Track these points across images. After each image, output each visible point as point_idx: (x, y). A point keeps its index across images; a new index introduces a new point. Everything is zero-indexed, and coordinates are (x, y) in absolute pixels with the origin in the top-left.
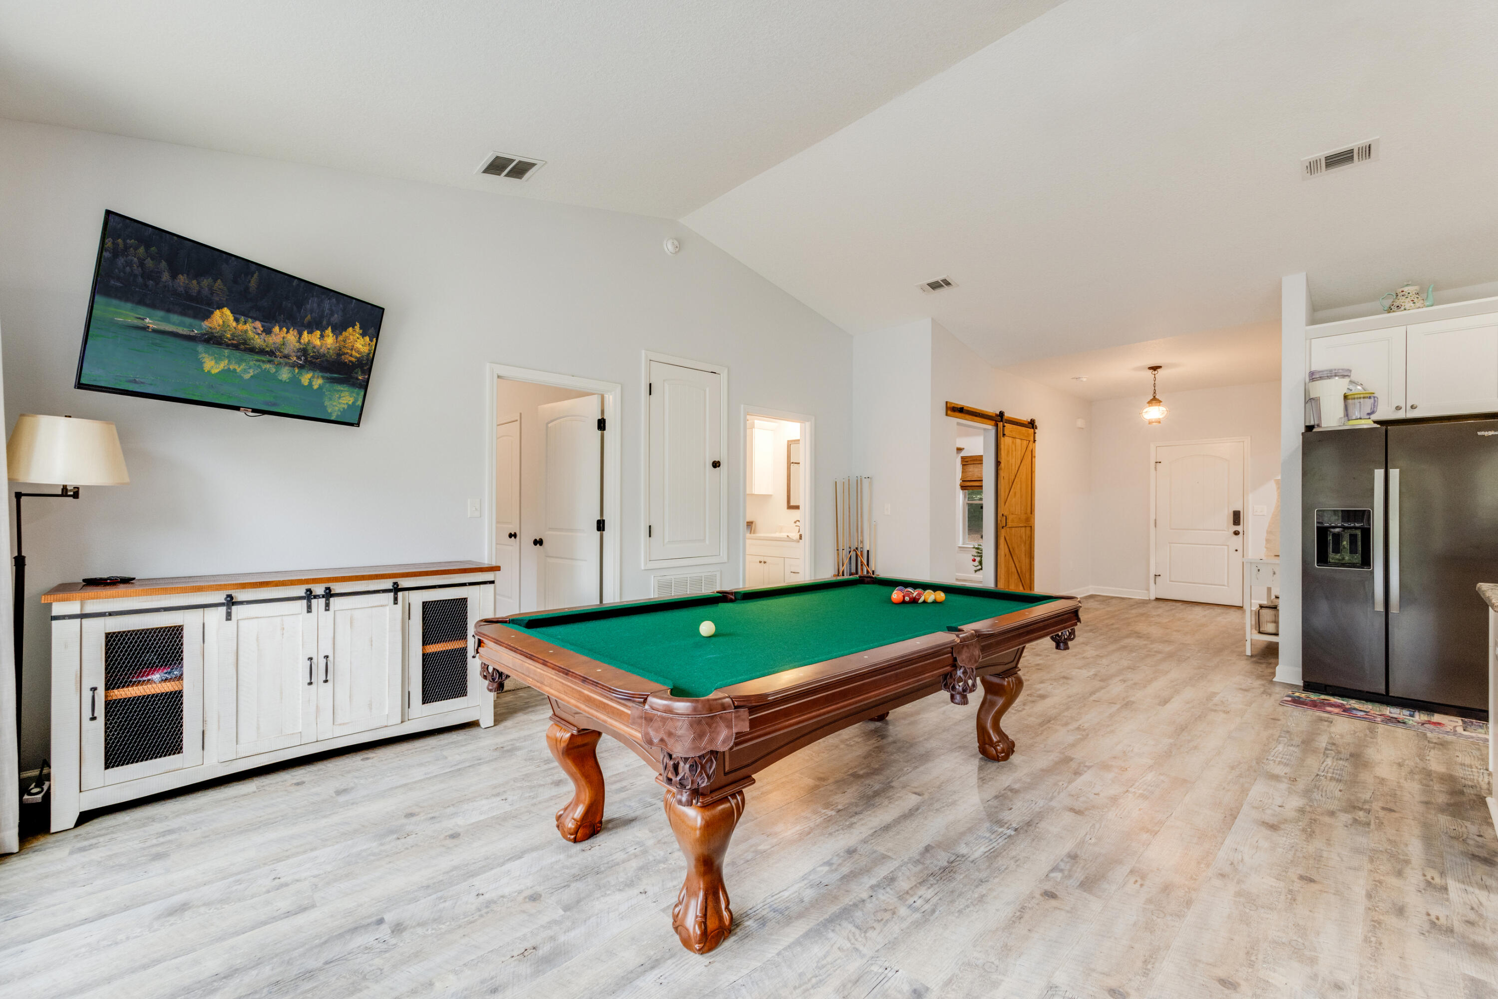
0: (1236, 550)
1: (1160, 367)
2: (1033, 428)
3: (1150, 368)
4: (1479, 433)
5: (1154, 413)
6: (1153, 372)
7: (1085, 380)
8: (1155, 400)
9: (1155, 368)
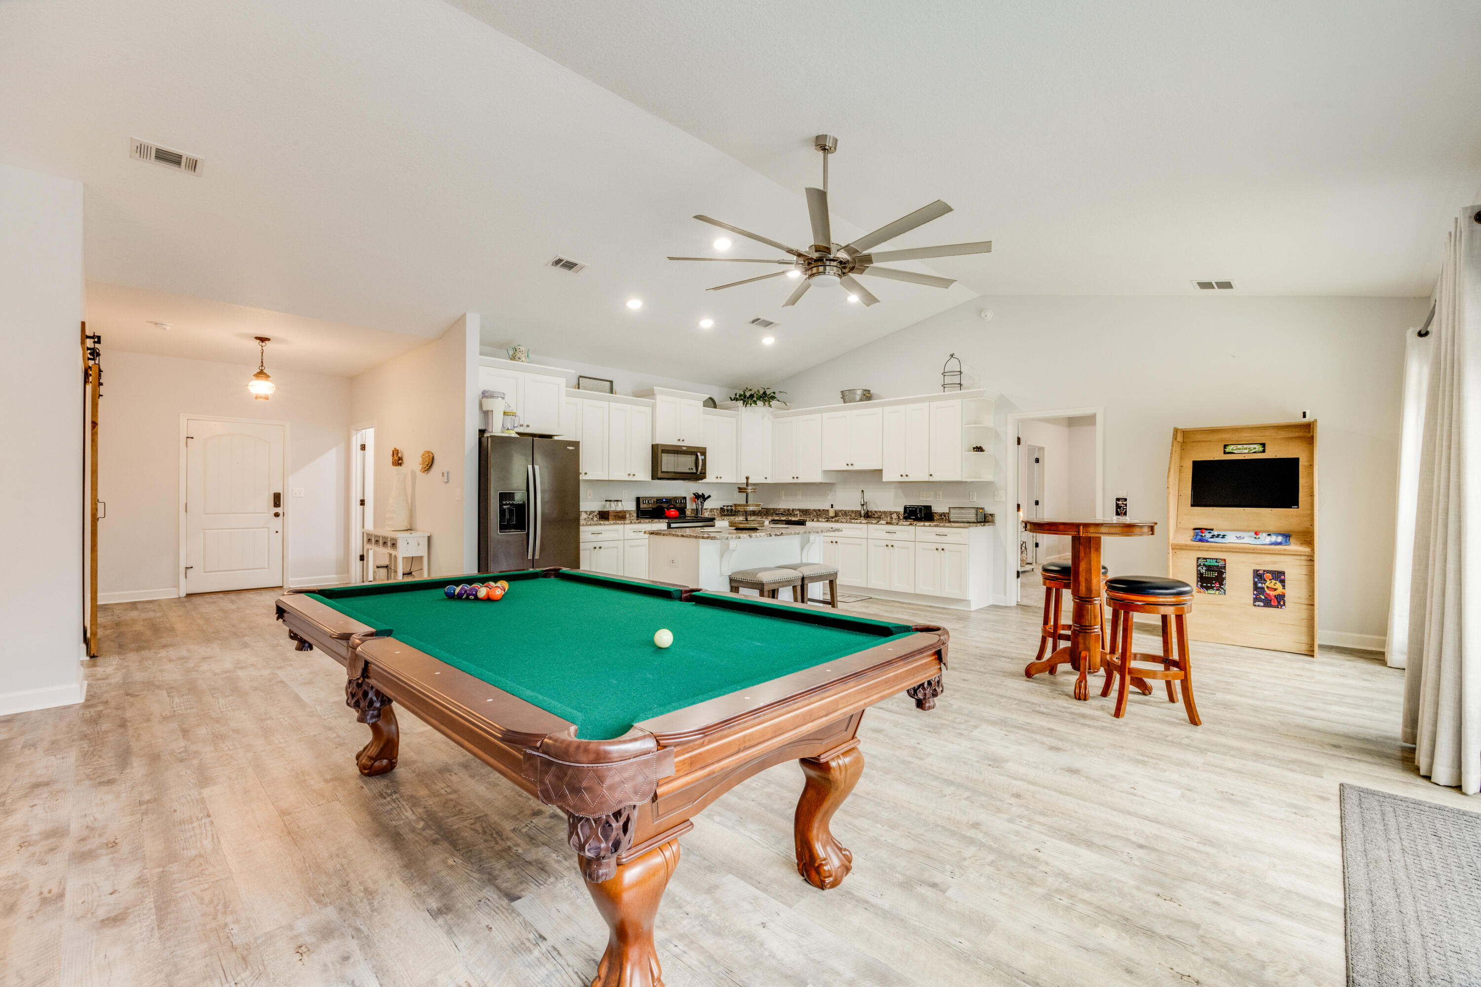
0: (277, 532)
1: (268, 339)
4: (568, 448)
5: (261, 388)
6: (261, 343)
8: (261, 374)
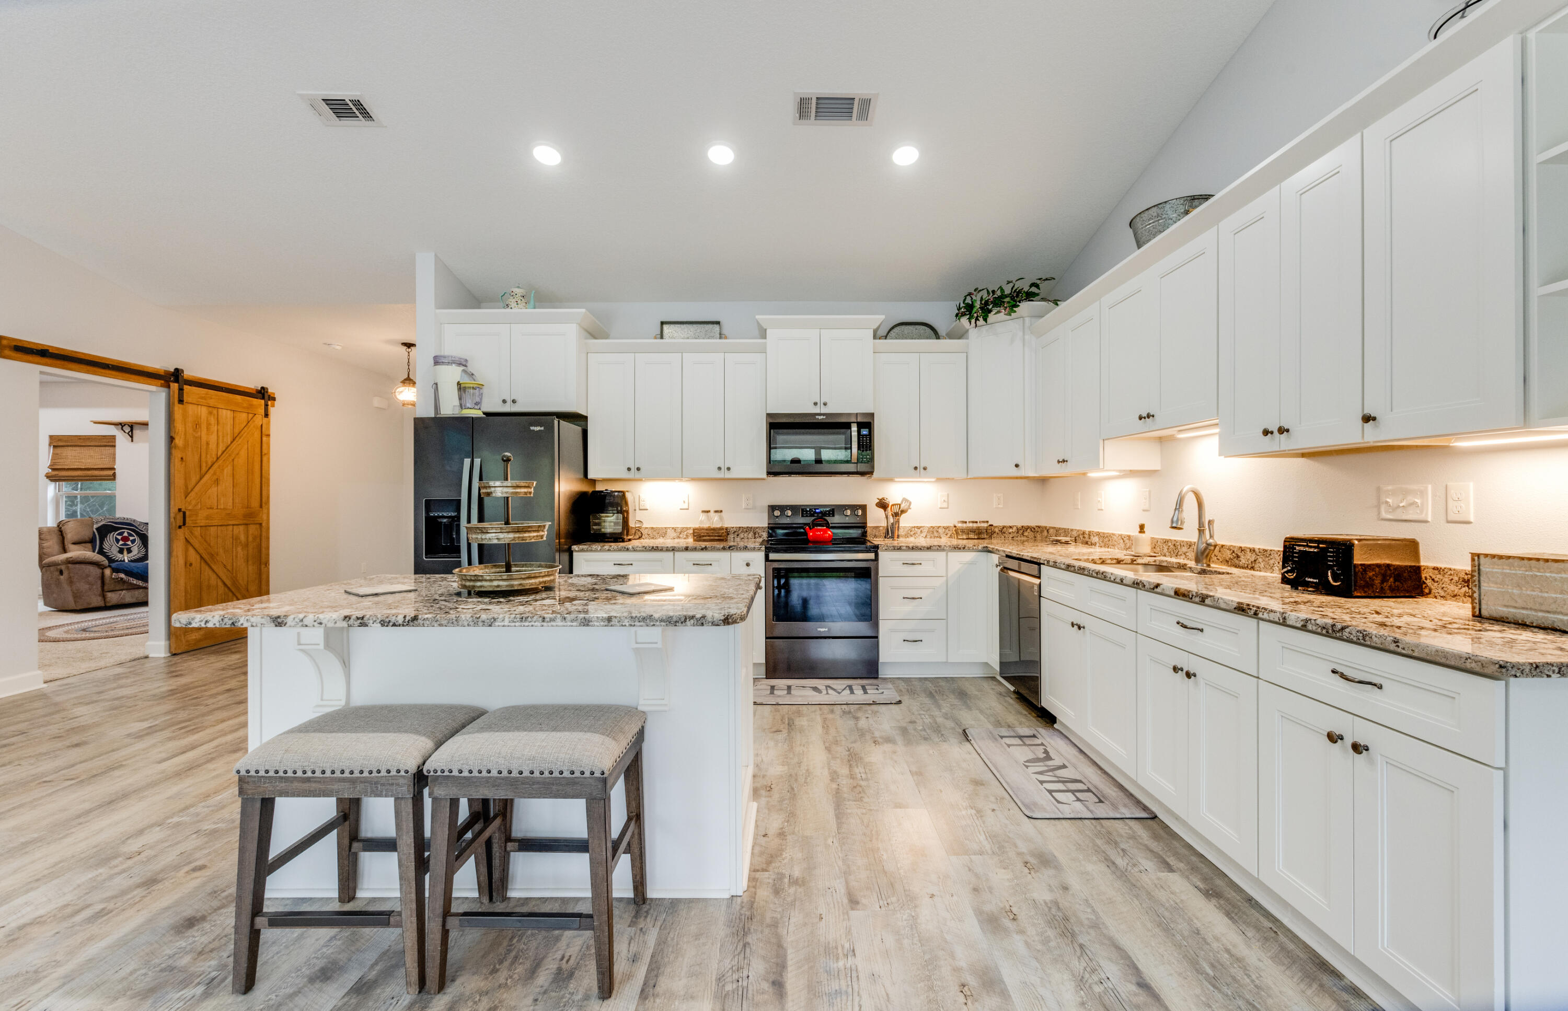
2: (263, 398)
3: (405, 344)
7: (338, 348)
9: (409, 345)
